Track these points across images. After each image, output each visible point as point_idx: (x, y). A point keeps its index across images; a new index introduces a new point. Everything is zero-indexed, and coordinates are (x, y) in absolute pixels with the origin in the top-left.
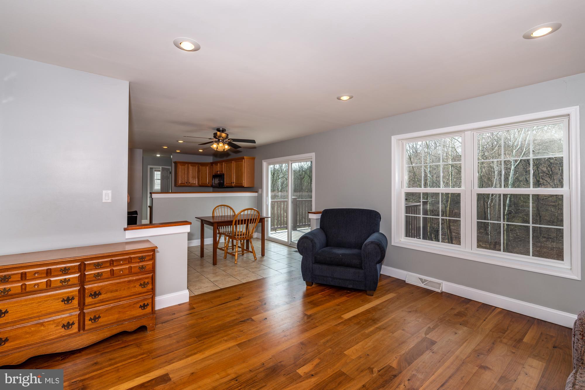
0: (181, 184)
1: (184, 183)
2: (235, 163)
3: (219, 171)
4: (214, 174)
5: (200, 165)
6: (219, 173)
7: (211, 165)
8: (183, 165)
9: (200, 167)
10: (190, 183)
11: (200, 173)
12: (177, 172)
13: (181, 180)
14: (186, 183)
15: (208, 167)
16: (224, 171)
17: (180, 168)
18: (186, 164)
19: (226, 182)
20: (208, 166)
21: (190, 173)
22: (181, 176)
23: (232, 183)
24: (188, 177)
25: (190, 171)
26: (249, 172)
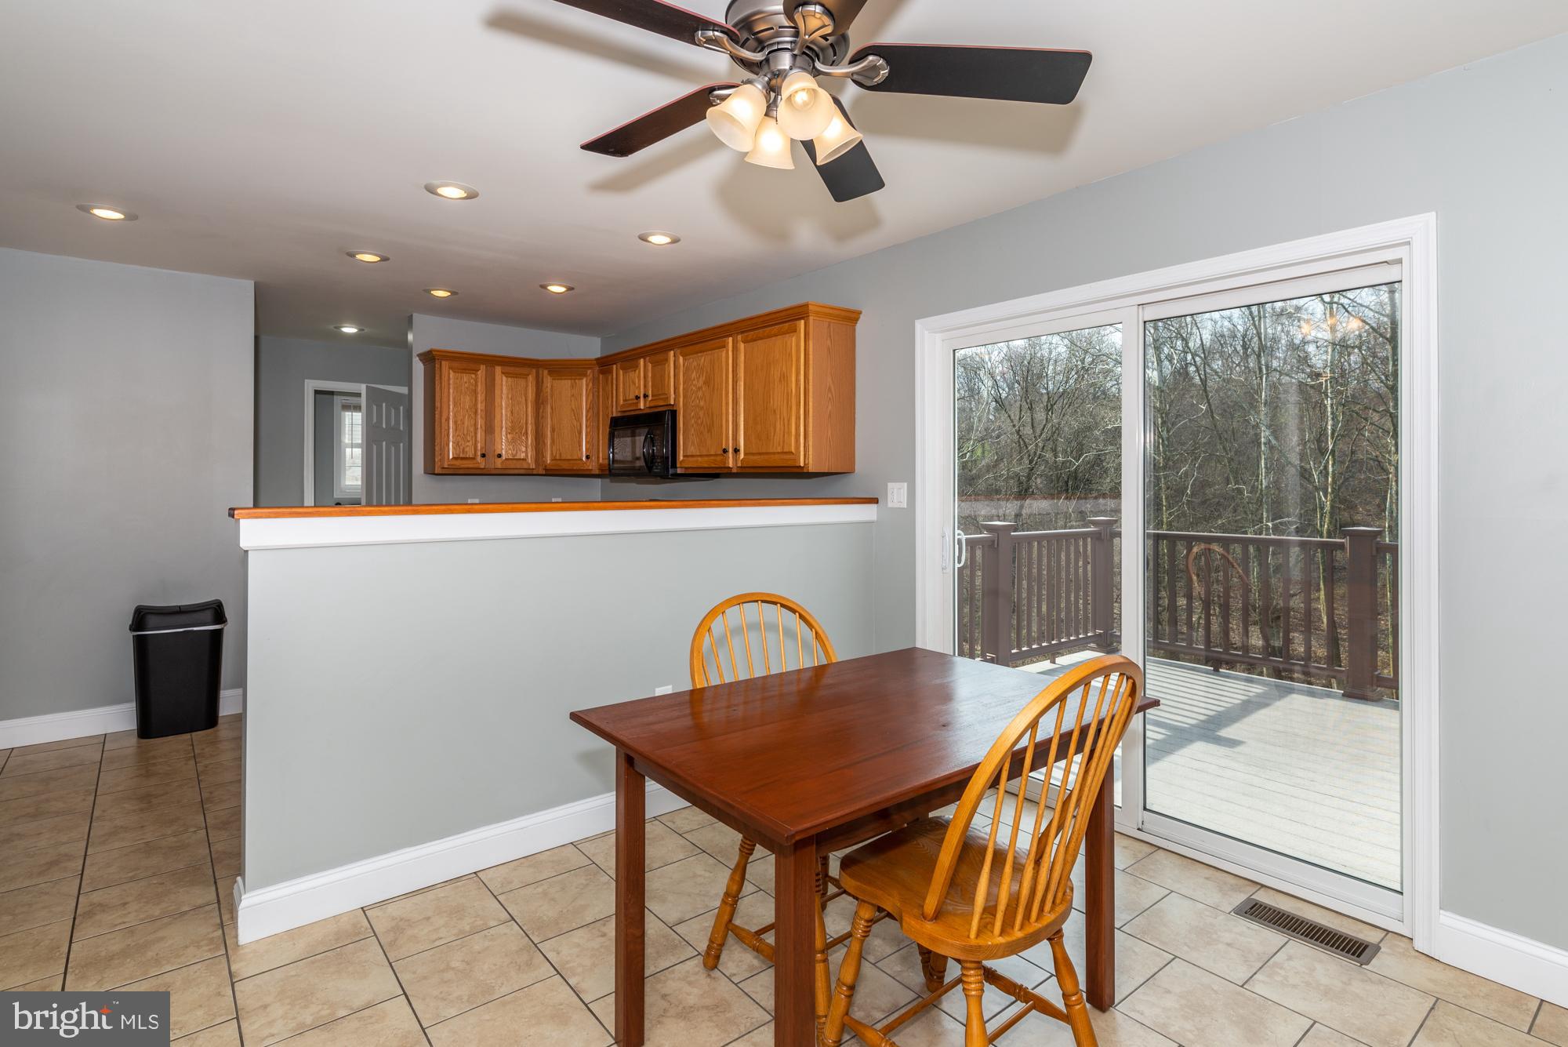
0: (458, 463)
1: (471, 454)
2: (742, 346)
3: (645, 396)
4: (614, 415)
5: (546, 372)
6: (642, 407)
7: (602, 372)
8: (464, 370)
9: (548, 381)
10: (500, 456)
11: (549, 410)
12: (438, 404)
13: (457, 444)
14: (483, 456)
15: (584, 381)
16: (675, 395)
17: (452, 380)
18: (483, 367)
19: (688, 450)
20: (585, 375)
21: (497, 410)
22: (455, 423)
23: (725, 451)
24: (490, 429)
25: (497, 400)
26: (830, 389)
